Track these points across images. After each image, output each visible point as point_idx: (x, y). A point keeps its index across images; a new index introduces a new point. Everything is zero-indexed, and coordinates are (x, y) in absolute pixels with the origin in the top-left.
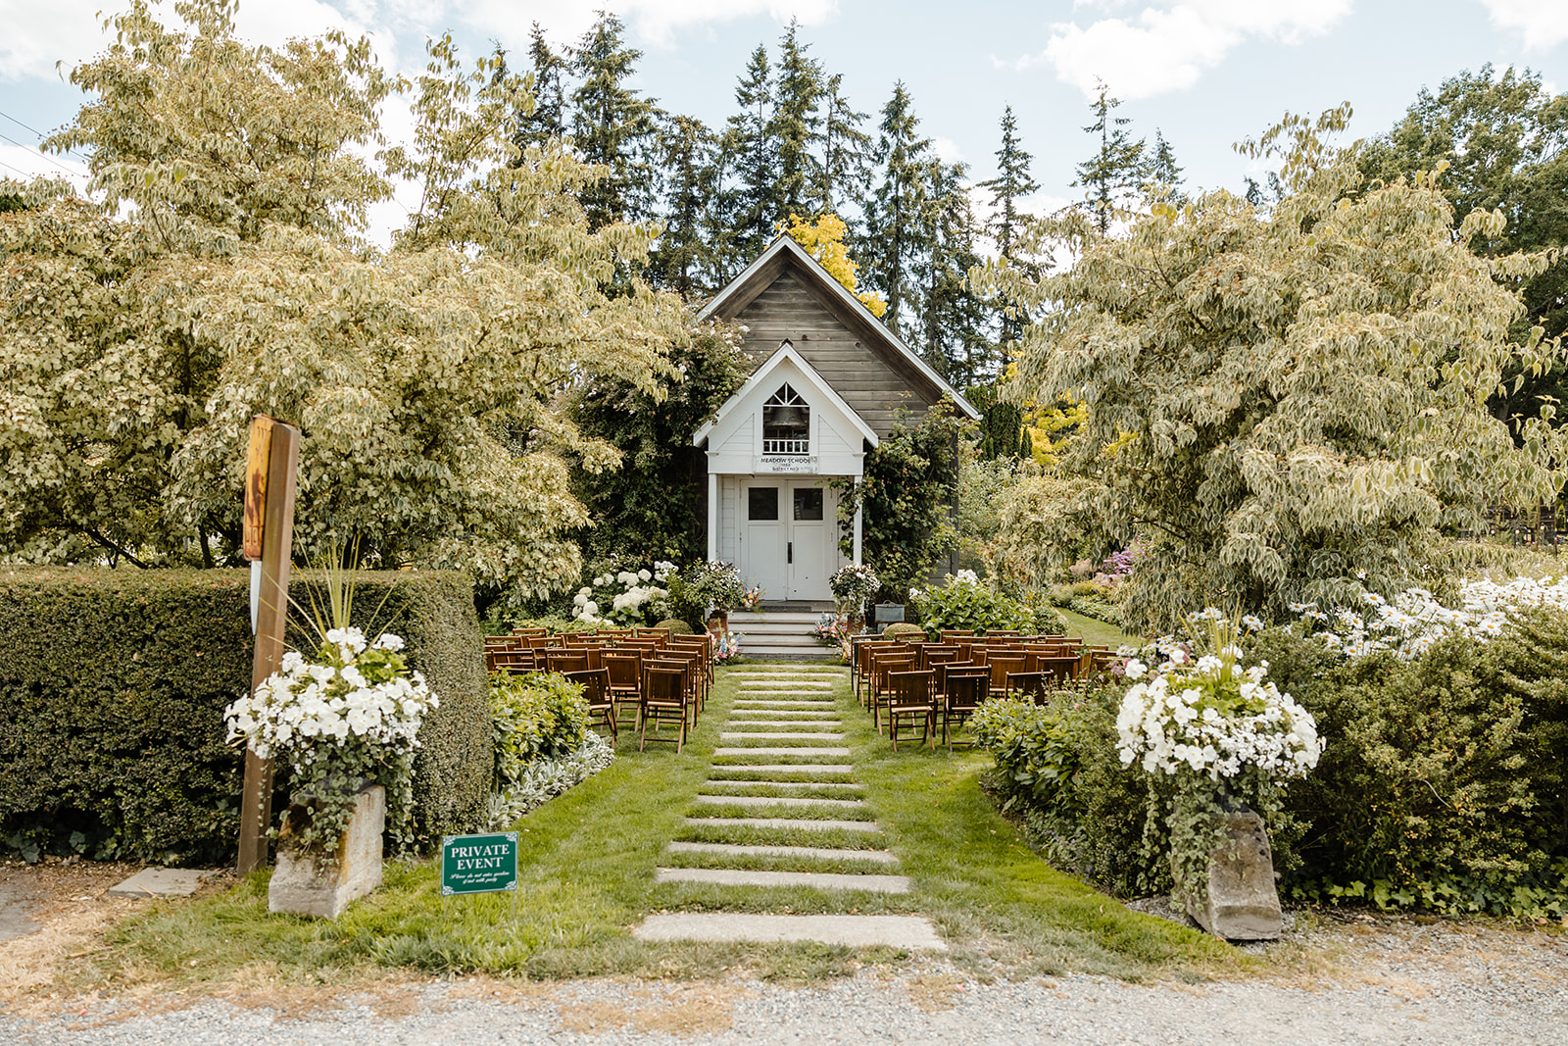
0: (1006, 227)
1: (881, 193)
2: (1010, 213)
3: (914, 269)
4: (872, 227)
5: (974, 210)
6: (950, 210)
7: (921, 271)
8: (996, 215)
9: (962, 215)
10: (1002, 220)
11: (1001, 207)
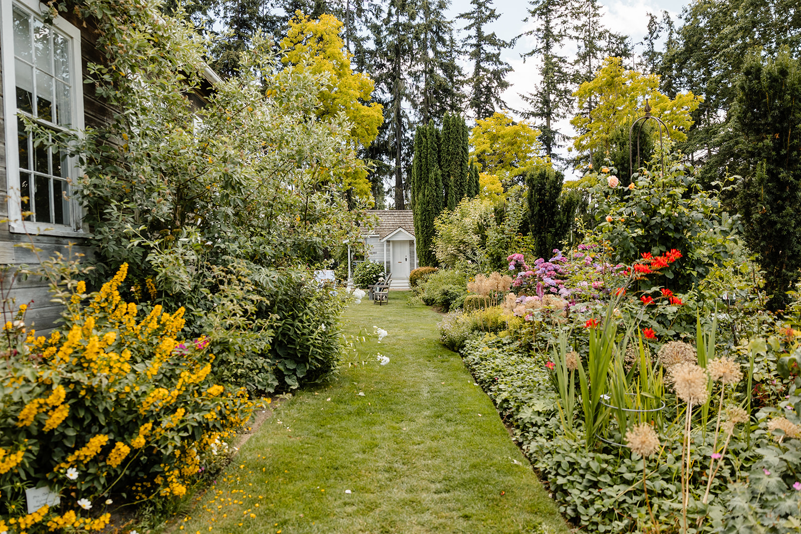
0: (478, 46)
1: (387, 21)
2: (480, 35)
3: (410, 74)
4: (378, 42)
5: (455, 35)
6: (437, 33)
7: (415, 76)
8: (470, 37)
9: (447, 37)
10: (474, 41)
11: (473, 32)
